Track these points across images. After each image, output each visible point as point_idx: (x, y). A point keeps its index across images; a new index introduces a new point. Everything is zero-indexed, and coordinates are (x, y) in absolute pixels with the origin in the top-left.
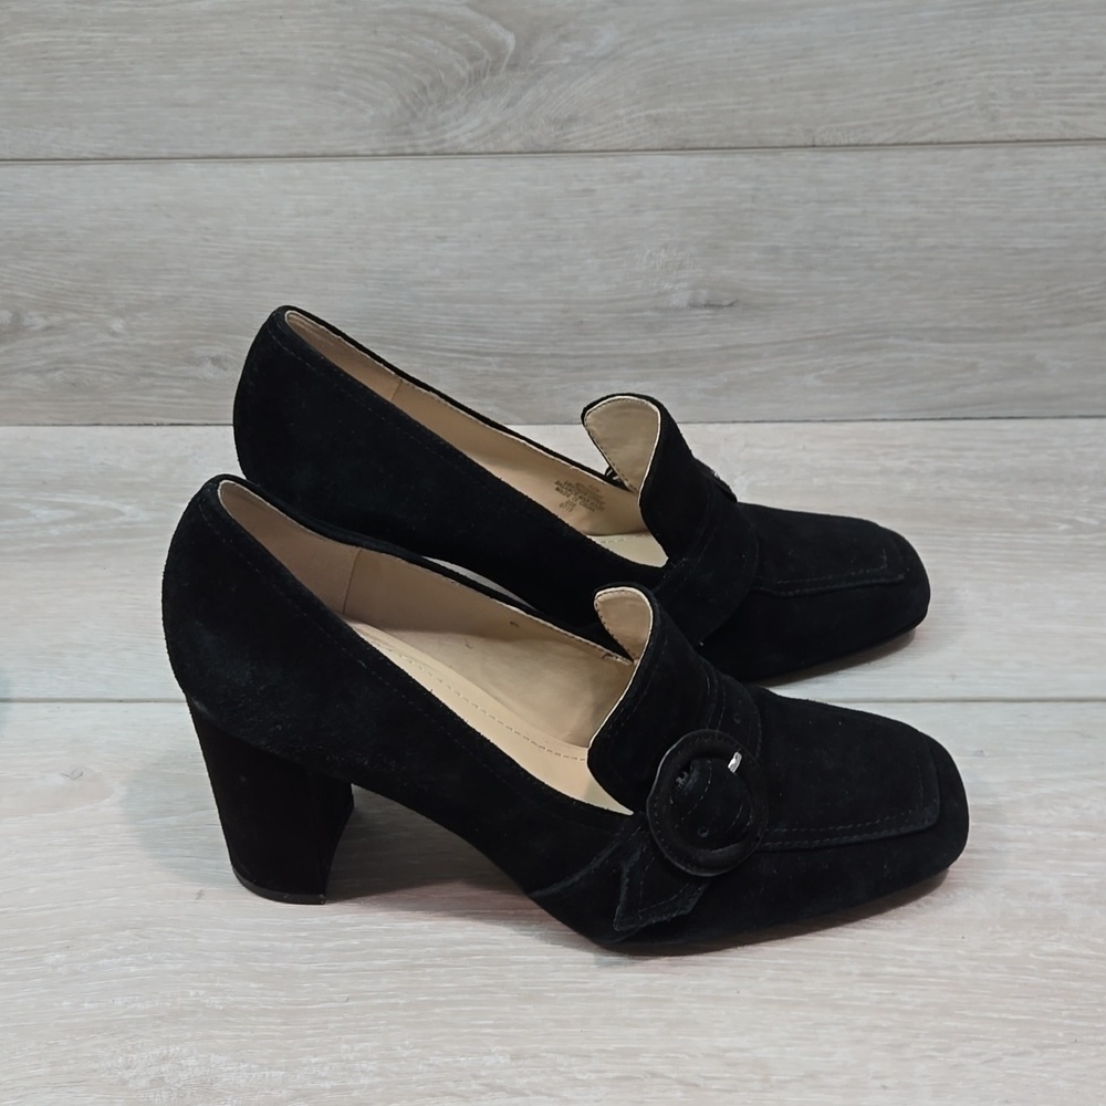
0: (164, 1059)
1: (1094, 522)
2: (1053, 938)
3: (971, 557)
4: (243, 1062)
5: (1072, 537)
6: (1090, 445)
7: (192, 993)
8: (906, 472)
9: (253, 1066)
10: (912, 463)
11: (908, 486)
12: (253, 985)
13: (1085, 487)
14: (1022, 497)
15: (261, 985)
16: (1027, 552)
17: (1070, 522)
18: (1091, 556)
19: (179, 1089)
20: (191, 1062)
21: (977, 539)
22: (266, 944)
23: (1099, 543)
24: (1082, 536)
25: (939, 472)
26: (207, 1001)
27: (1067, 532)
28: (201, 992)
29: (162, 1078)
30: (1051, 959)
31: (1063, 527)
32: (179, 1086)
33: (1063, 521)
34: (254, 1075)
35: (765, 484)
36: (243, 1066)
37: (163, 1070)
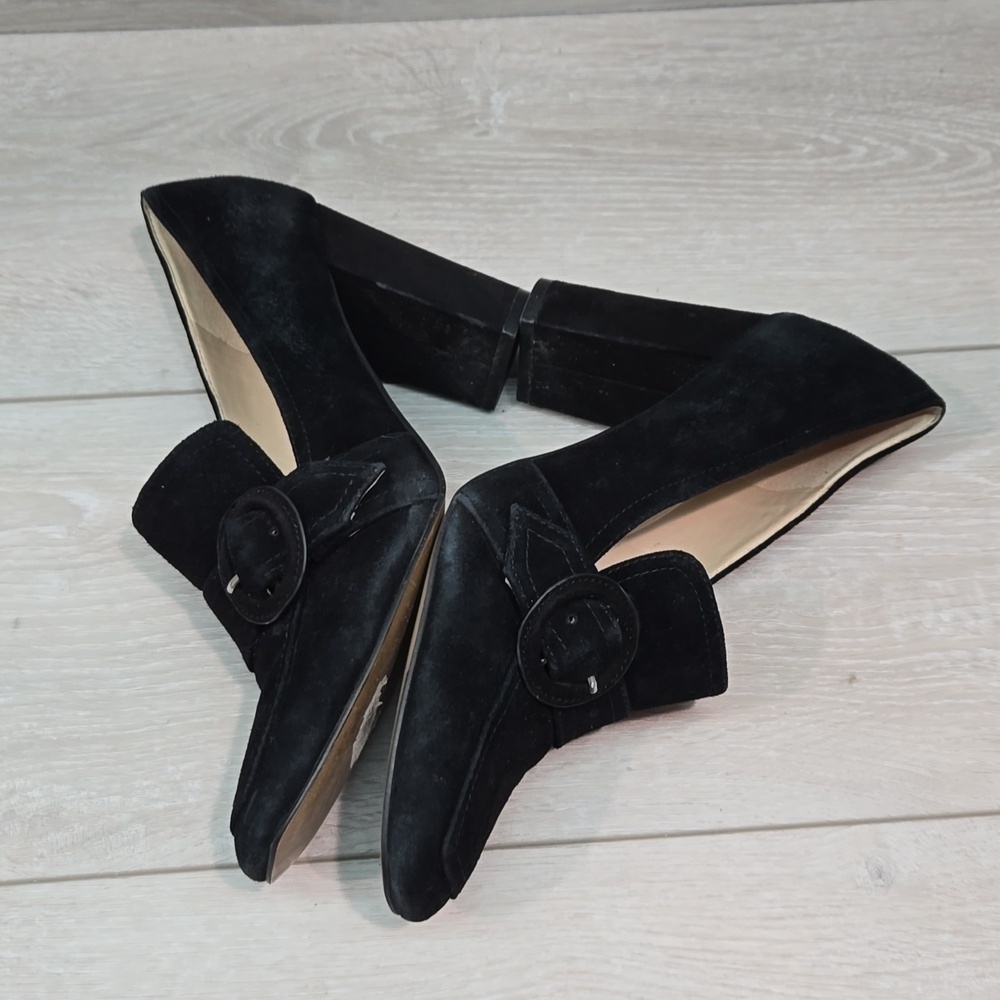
0: (12, 792)
1: (836, 141)
2: (772, 614)
3: (718, 190)
4: (83, 789)
5: (814, 161)
6: (838, 40)
7: (26, 725)
8: (662, 82)
9: (93, 793)
10: (666, 68)
11: (662, 99)
12: (81, 714)
13: (832, 96)
14: (771, 111)
15: (88, 713)
16: (773, 182)
17: (816, 141)
18: (832, 184)
19: (30, 820)
20: (36, 793)
21: (726, 168)
22: (87, 671)
23: (840, 168)
24: (824, 160)
25: (694, 80)
26: (41, 732)
27: (812, 155)
28: (35, 724)
29: (13, 811)
30: (770, 635)
31: (808, 148)
32: (29, 817)
33: (808, 141)
34: (95, 801)
35: (522, 102)
36: (83, 794)
37: (12, 803)
